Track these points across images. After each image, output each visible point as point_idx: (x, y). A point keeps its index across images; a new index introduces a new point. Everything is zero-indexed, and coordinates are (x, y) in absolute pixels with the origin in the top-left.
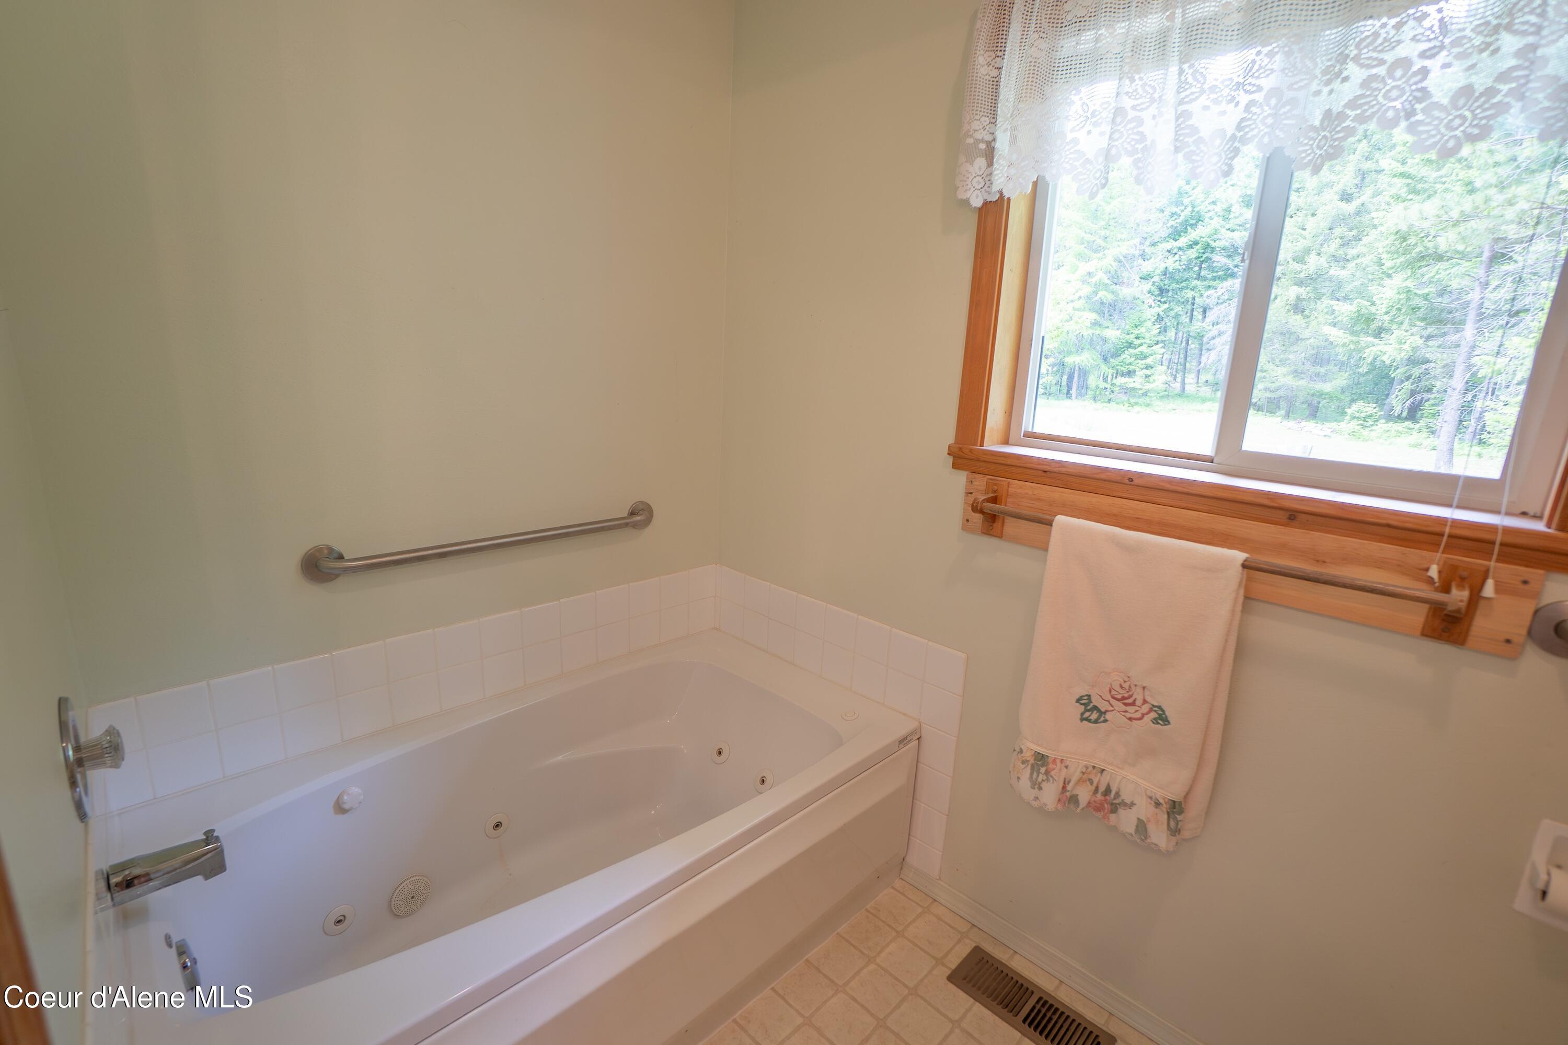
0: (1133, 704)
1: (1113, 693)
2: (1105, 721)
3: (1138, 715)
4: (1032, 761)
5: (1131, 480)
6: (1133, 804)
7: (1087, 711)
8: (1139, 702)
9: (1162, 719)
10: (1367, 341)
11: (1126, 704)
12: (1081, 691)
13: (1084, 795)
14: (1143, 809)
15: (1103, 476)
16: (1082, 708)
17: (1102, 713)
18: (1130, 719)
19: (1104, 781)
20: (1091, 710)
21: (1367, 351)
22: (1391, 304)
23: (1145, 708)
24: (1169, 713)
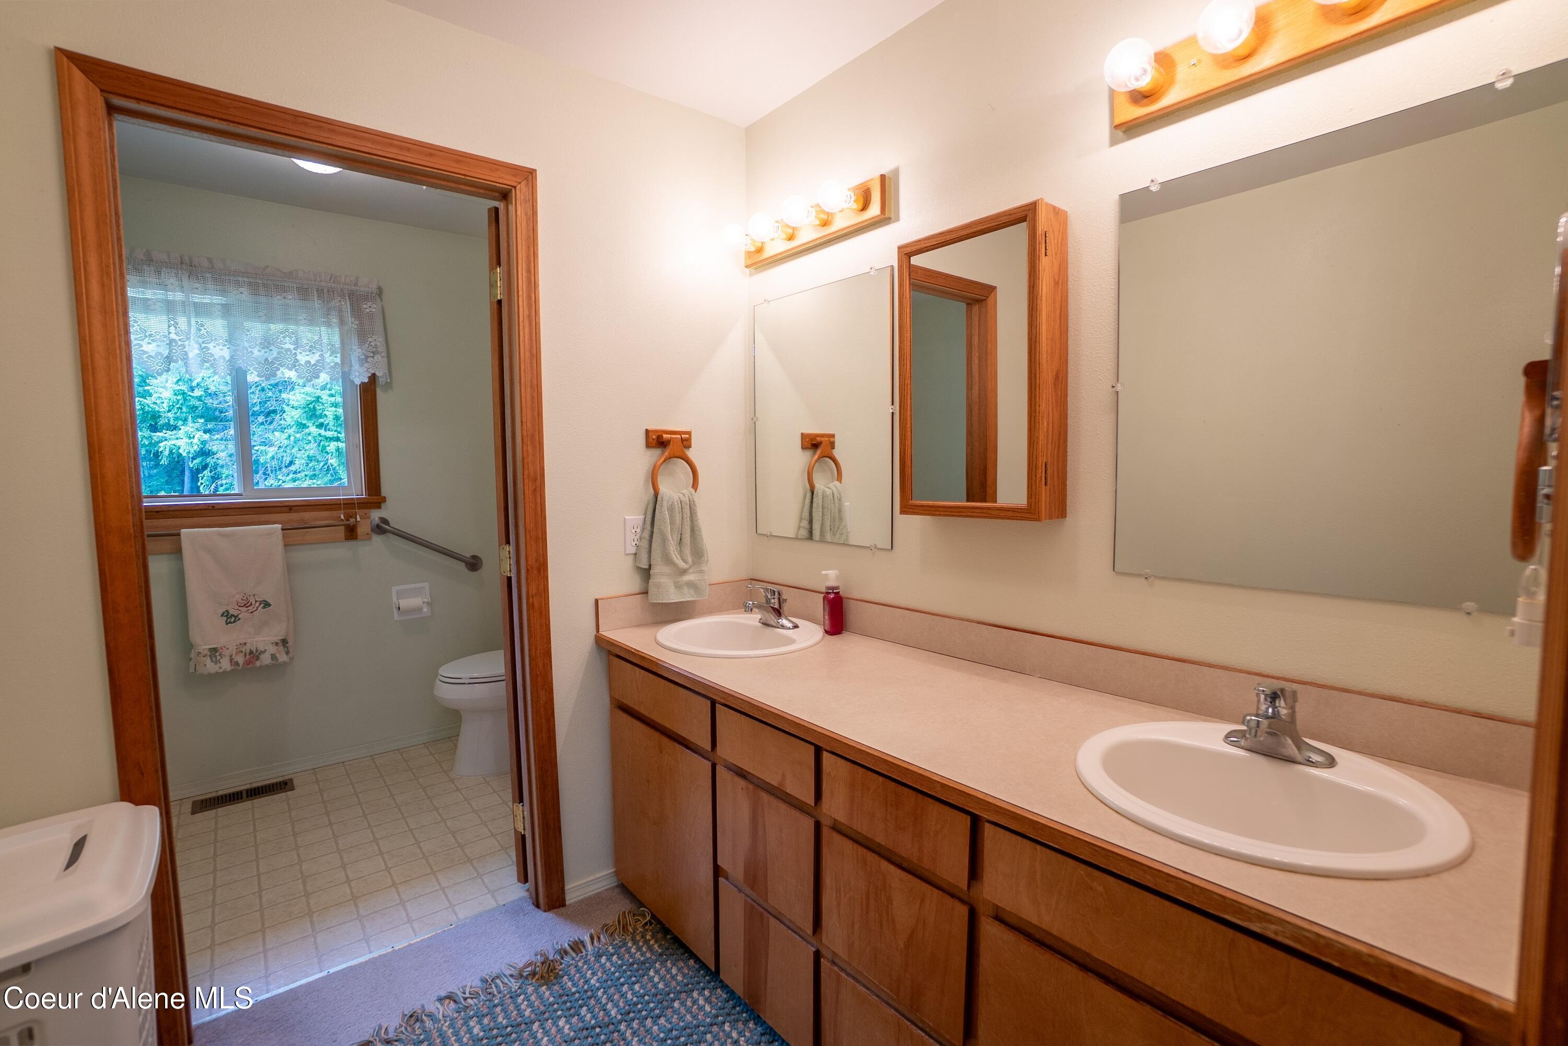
0: (251, 605)
1: (239, 604)
2: (239, 619)
3: (255, 609)
4: (209, 653)
5: (213, 507)
6: (265, 650)
7: (228, 618)
8: (253, 603)
9: (267, 604)
10: (159, 436)
11: (247, 607)
12: (221, 611)
13: (240, 659)
14: (272, 649)
15: (197, 508)
16: (225, 618)
17: (236, 617)
18: (252, 612)
19: (248, 648)
20: (231, 617)
21: (160, 445)
22: (171, 404)
23: (257, 604)
24: (270, 601)
